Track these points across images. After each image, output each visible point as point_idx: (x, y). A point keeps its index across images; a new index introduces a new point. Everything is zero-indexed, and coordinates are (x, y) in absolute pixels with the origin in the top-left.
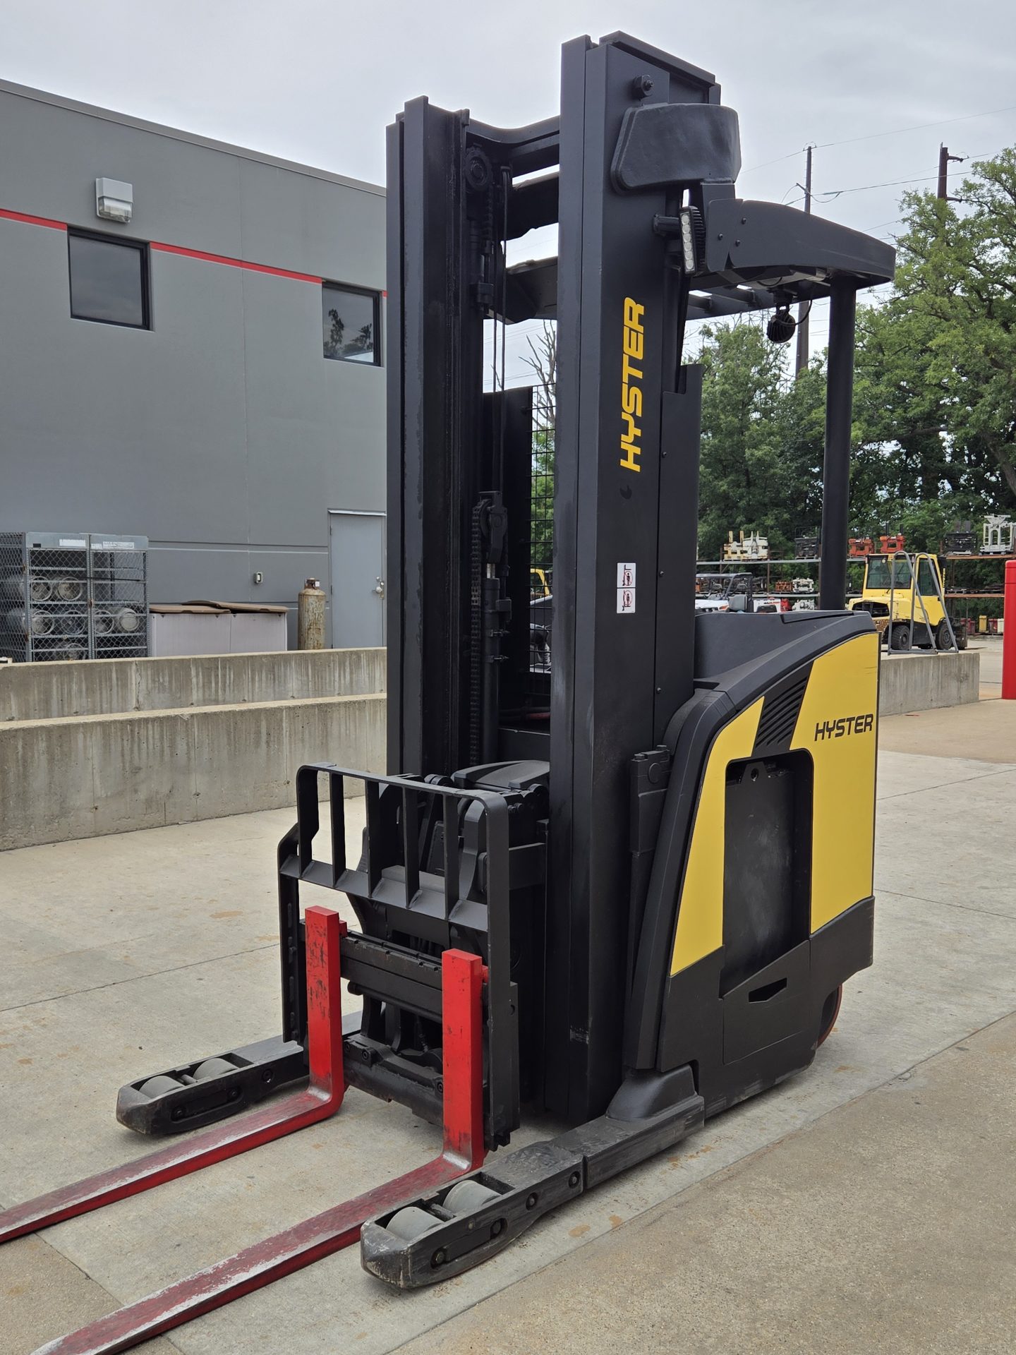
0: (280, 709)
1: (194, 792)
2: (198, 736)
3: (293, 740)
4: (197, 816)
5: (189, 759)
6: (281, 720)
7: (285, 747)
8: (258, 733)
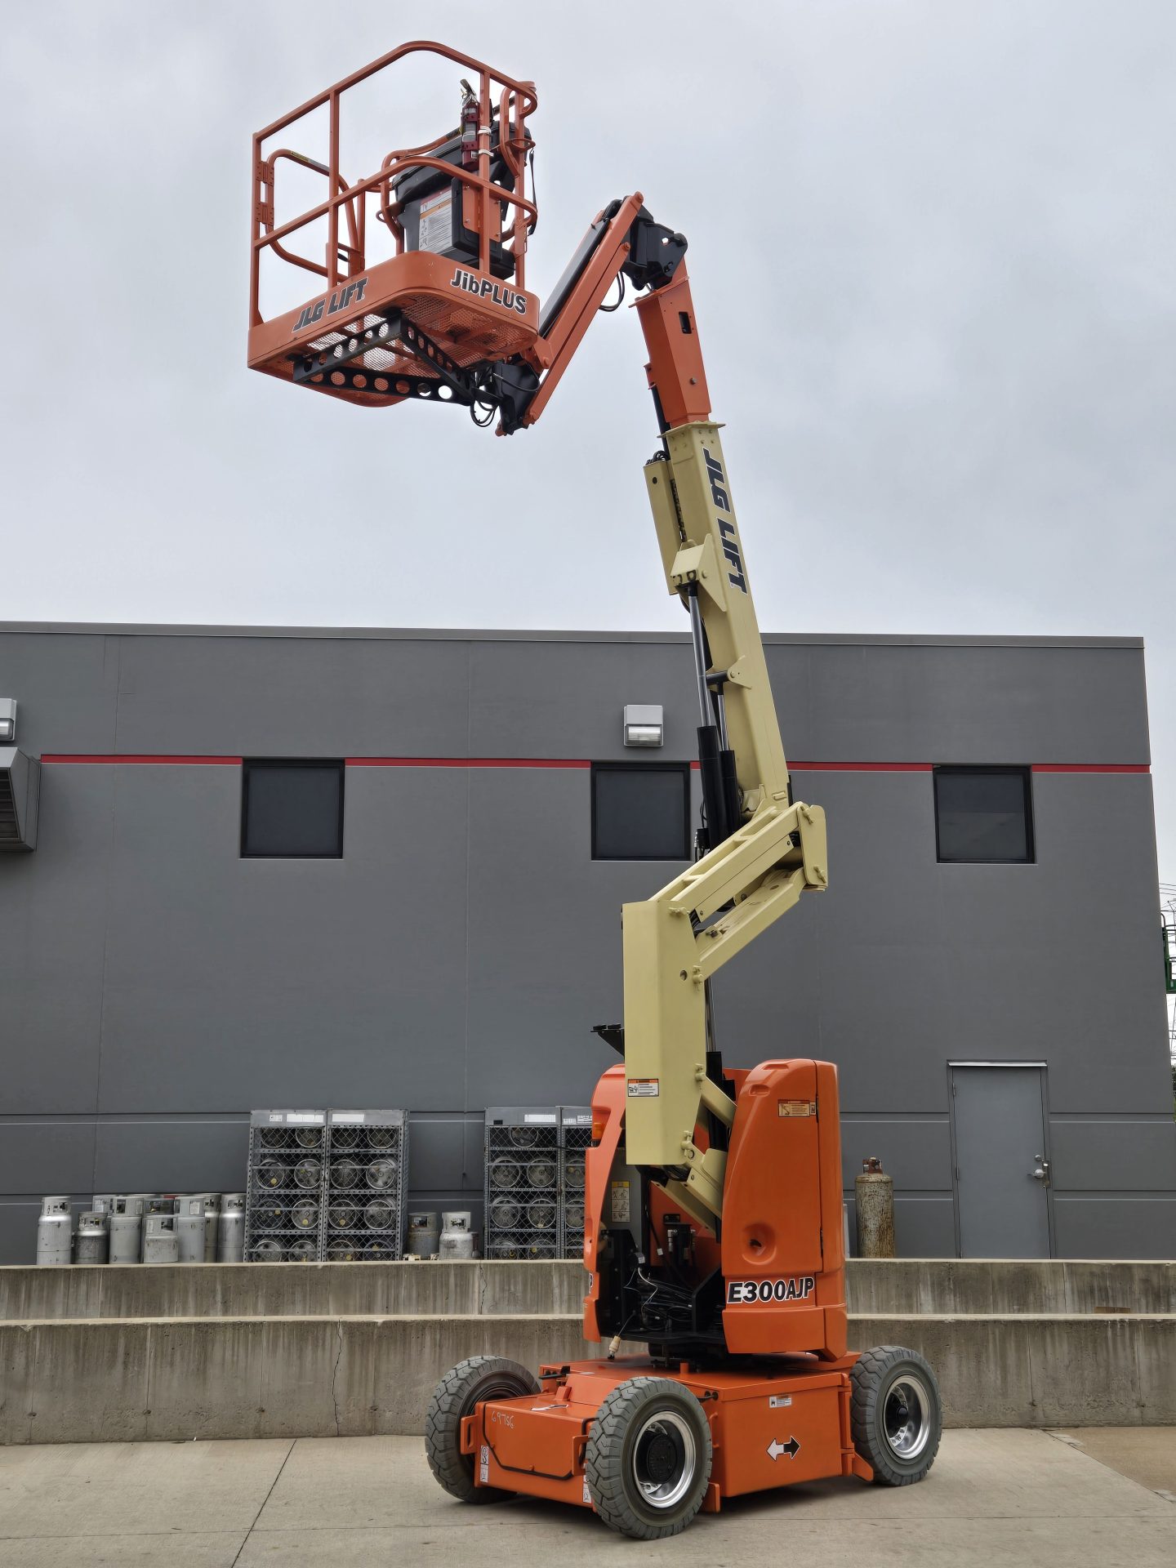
0: (144, 1326)
1: (29, 1411)
2: (40, 1350)
3: (158, 1363)
4: (30, 1439)
5: (27, 1375)
6: (145, 1339)
7: (147, 1370)
8: (114, 1352)
